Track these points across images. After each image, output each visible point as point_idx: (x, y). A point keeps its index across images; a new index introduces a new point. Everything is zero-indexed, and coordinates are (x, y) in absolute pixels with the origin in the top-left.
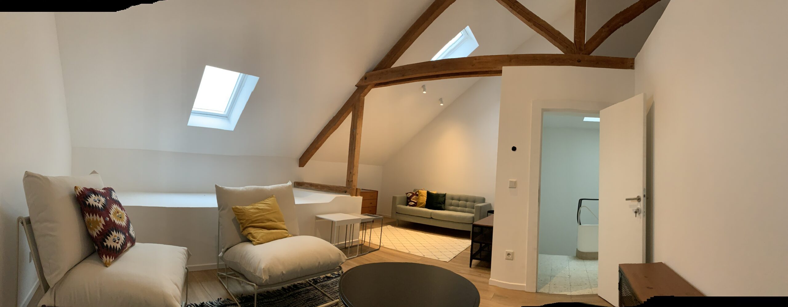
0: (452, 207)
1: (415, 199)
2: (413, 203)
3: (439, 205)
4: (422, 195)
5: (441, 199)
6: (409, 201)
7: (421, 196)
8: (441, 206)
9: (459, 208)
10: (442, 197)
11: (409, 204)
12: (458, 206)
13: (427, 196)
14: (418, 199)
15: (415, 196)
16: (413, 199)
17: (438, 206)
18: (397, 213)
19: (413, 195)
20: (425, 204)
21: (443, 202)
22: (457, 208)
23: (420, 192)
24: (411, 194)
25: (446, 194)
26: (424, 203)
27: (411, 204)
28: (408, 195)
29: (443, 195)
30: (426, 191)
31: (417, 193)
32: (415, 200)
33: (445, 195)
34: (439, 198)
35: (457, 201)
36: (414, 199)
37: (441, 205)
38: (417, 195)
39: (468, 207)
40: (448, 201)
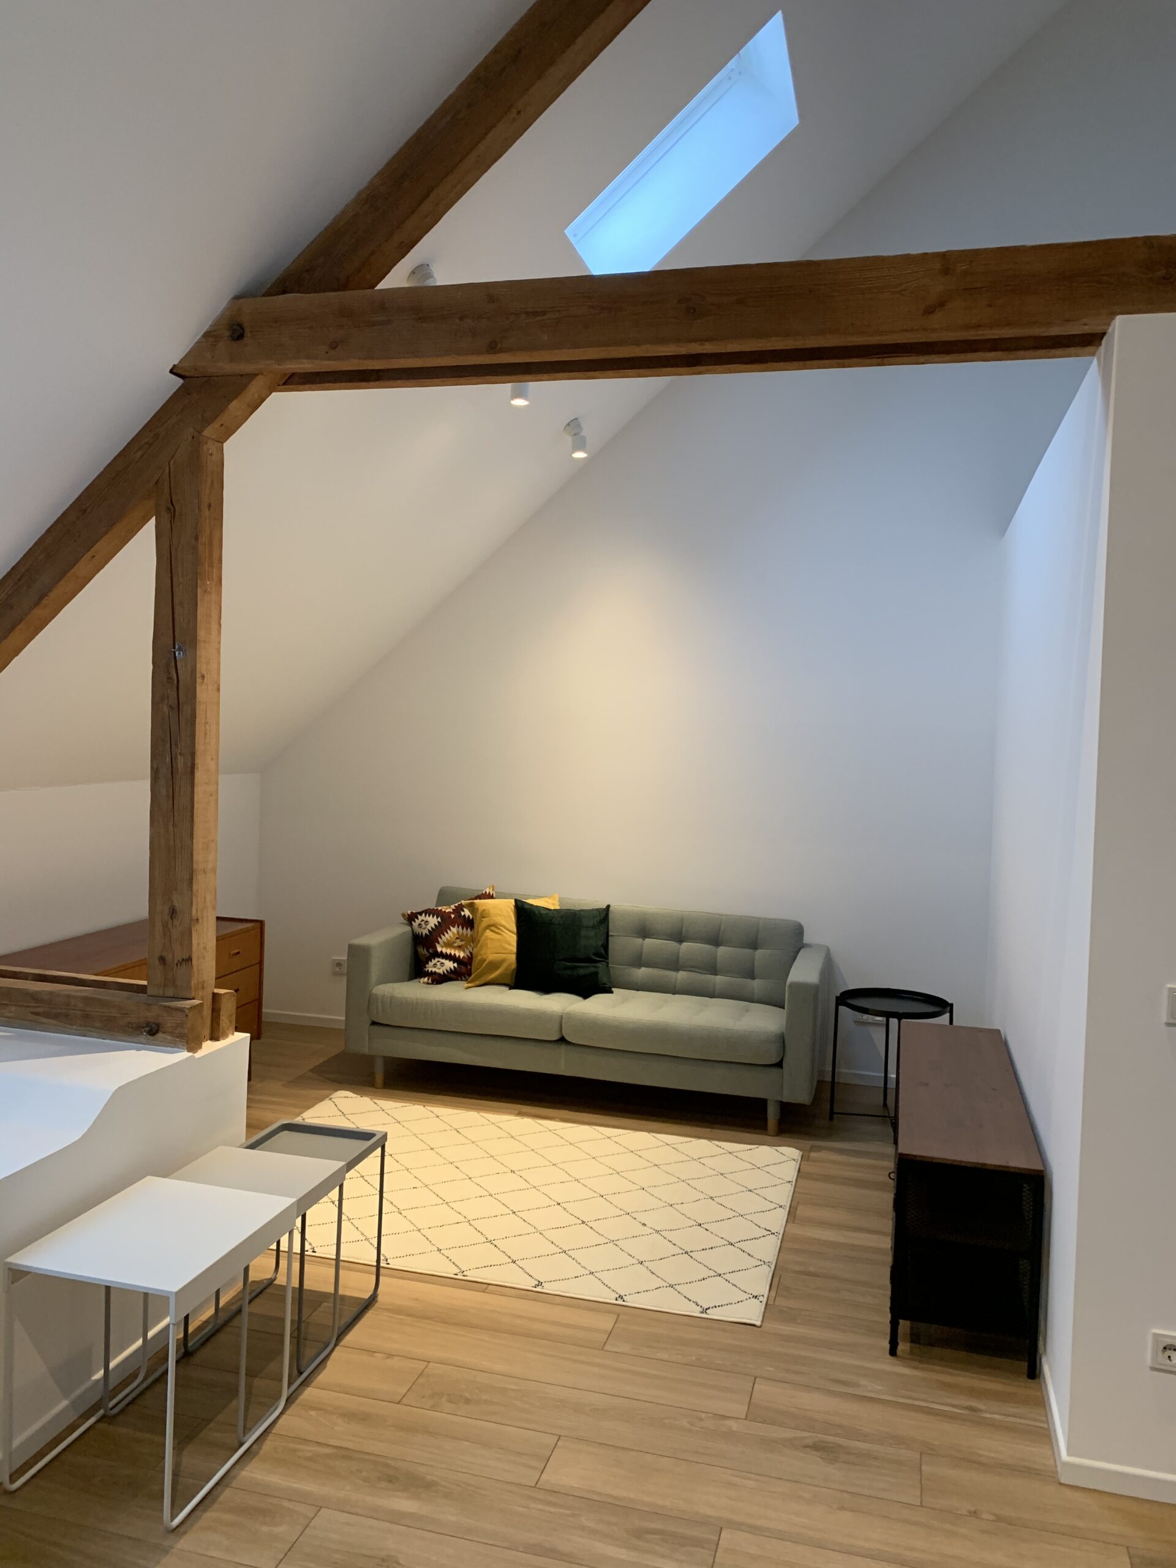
0: (642, 973)
1: (458, 943)
2: (450, 965)
3: (584, 970)
4: (493, 926)
5: (589, 941)
6: (423, 951)
7: (488, 927)
8: (596, 973)
9: (681, 976)
10: (594, 927)
11: (430, 967)
12: (675, 965)
13: (518, 927)
14: (474, 940)
15: (454, 930)
16: (448, 945)
17: (582, 972)
18: (374, 1023)
19: (446, 922)
20: (514, 966)
21: (602, 951)
22: (671, 974)
23: (481, 909)
24: (433, 921)
25: (608, 906)
26: (505, 965)
27: (440, 970)
28: (415, 924)
29: (598, 919)
30: (513, 901)
31: (466, 912)
32: (459, 947)
33: (603, 916)
34: (584, 933)
35: (672, 945)
36: (450, 941)
37: (593, 969)
38: (469, 923)
39: (724, 973)
40: (621, 945)
